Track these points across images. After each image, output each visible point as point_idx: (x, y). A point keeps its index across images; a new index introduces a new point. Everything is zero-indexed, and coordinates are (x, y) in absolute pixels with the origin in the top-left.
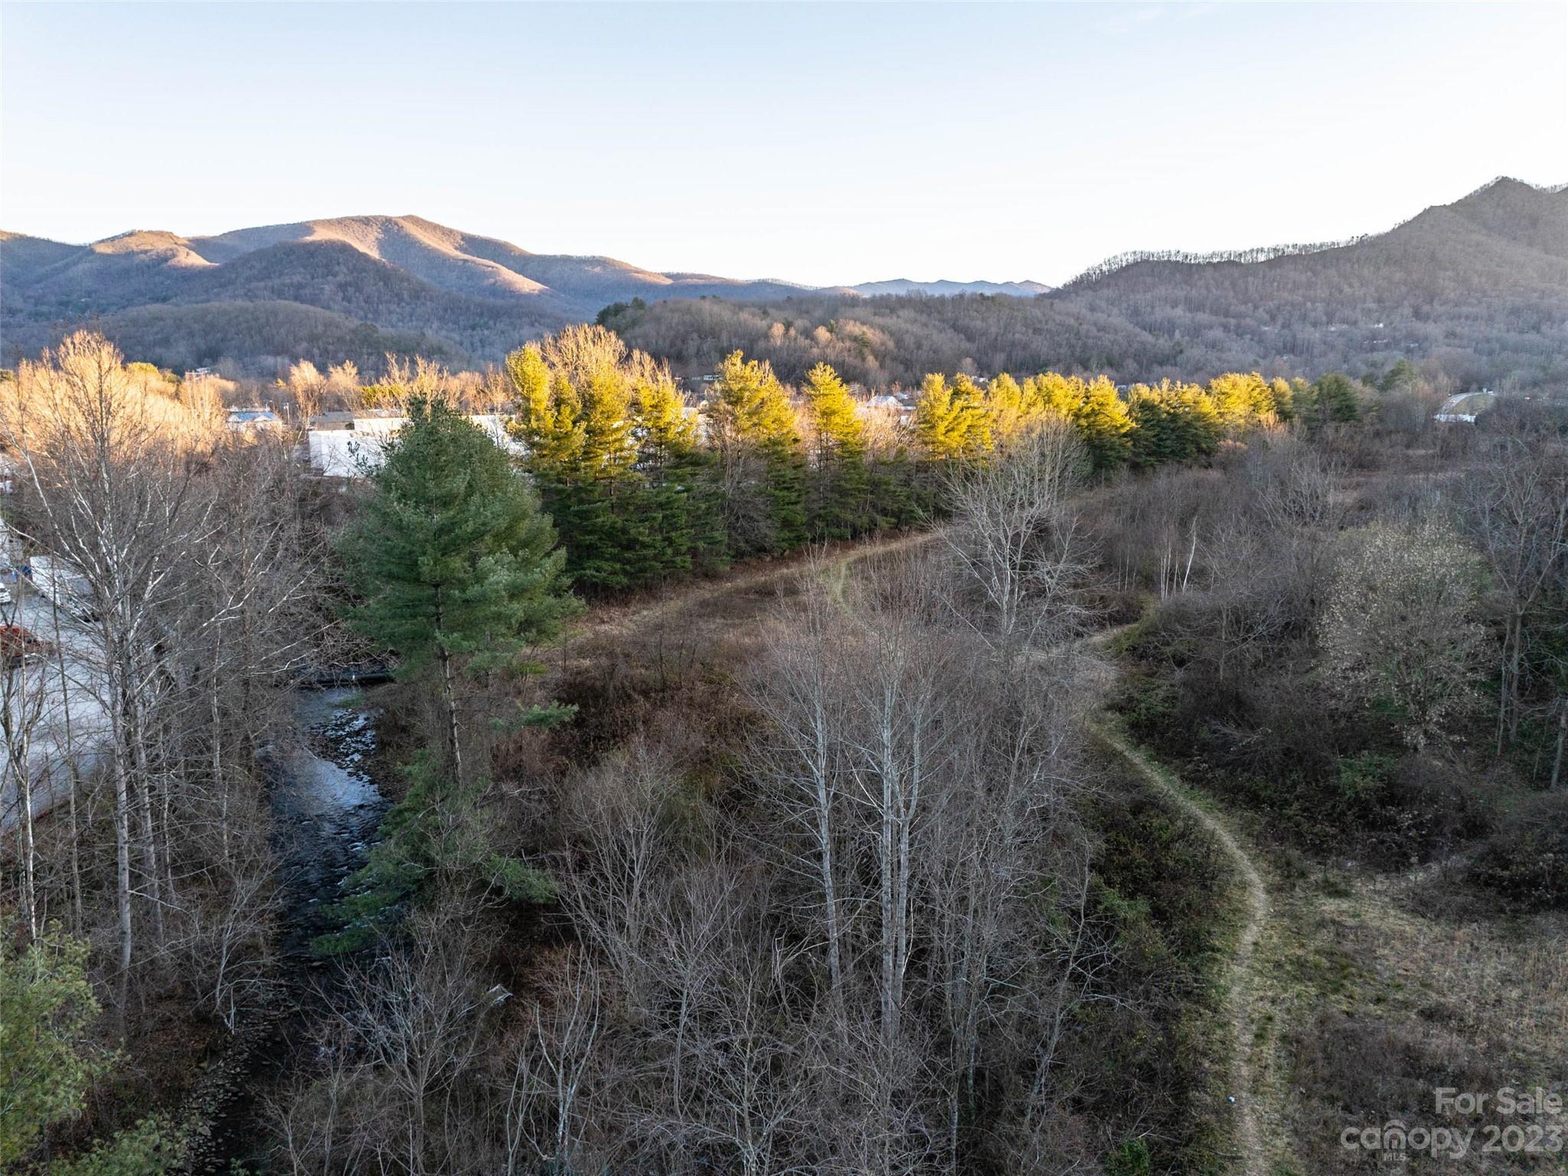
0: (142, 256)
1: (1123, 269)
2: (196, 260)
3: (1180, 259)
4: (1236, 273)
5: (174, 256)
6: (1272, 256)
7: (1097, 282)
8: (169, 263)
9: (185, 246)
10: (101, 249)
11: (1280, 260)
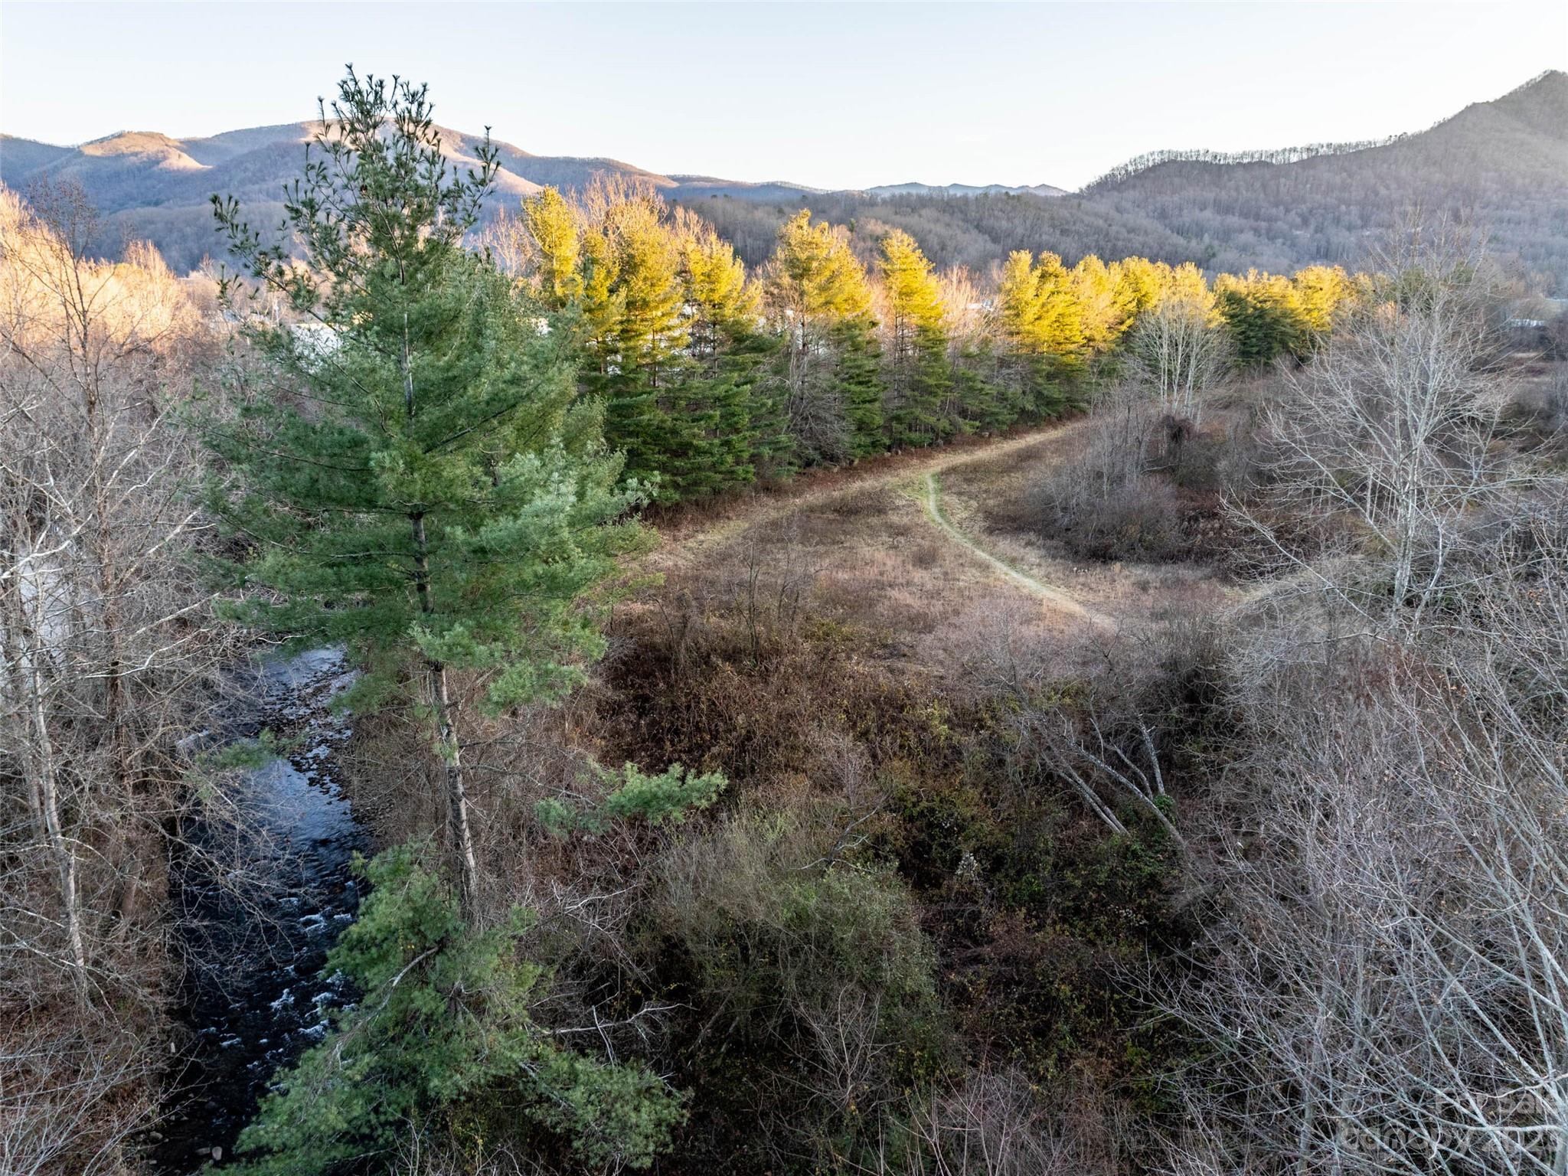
0: (133, 158)
1: (1149, 170)
2: (188, 163)
3: (1208, 159)
4: (1267, 173)
5: (165, 158)
6: (1305, 156)
7: (1123, 183)
8: (161, 166)
9: (177, 148)
10: (90, 151)
11: (1314, 160)
